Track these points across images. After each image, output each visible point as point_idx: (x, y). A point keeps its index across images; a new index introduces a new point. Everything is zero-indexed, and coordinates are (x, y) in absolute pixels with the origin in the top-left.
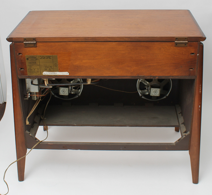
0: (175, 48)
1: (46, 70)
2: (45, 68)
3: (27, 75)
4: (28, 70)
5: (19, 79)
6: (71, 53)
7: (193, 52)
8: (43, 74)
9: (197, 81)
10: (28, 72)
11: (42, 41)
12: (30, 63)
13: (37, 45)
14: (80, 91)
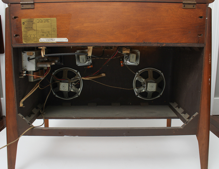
0: (183, 10)
1: (43, 36)
2: (42, 34)
3: (22, 42)
4: (23, 37)
5: (13, 48)
6: (71, 15)
7: (201, 16)
8: (40, 41)
9: (206, 49)
10: (23, 39)
11: (40, 2)
12: (27, 28)
13: (35, 7)
14: (80, 90)
